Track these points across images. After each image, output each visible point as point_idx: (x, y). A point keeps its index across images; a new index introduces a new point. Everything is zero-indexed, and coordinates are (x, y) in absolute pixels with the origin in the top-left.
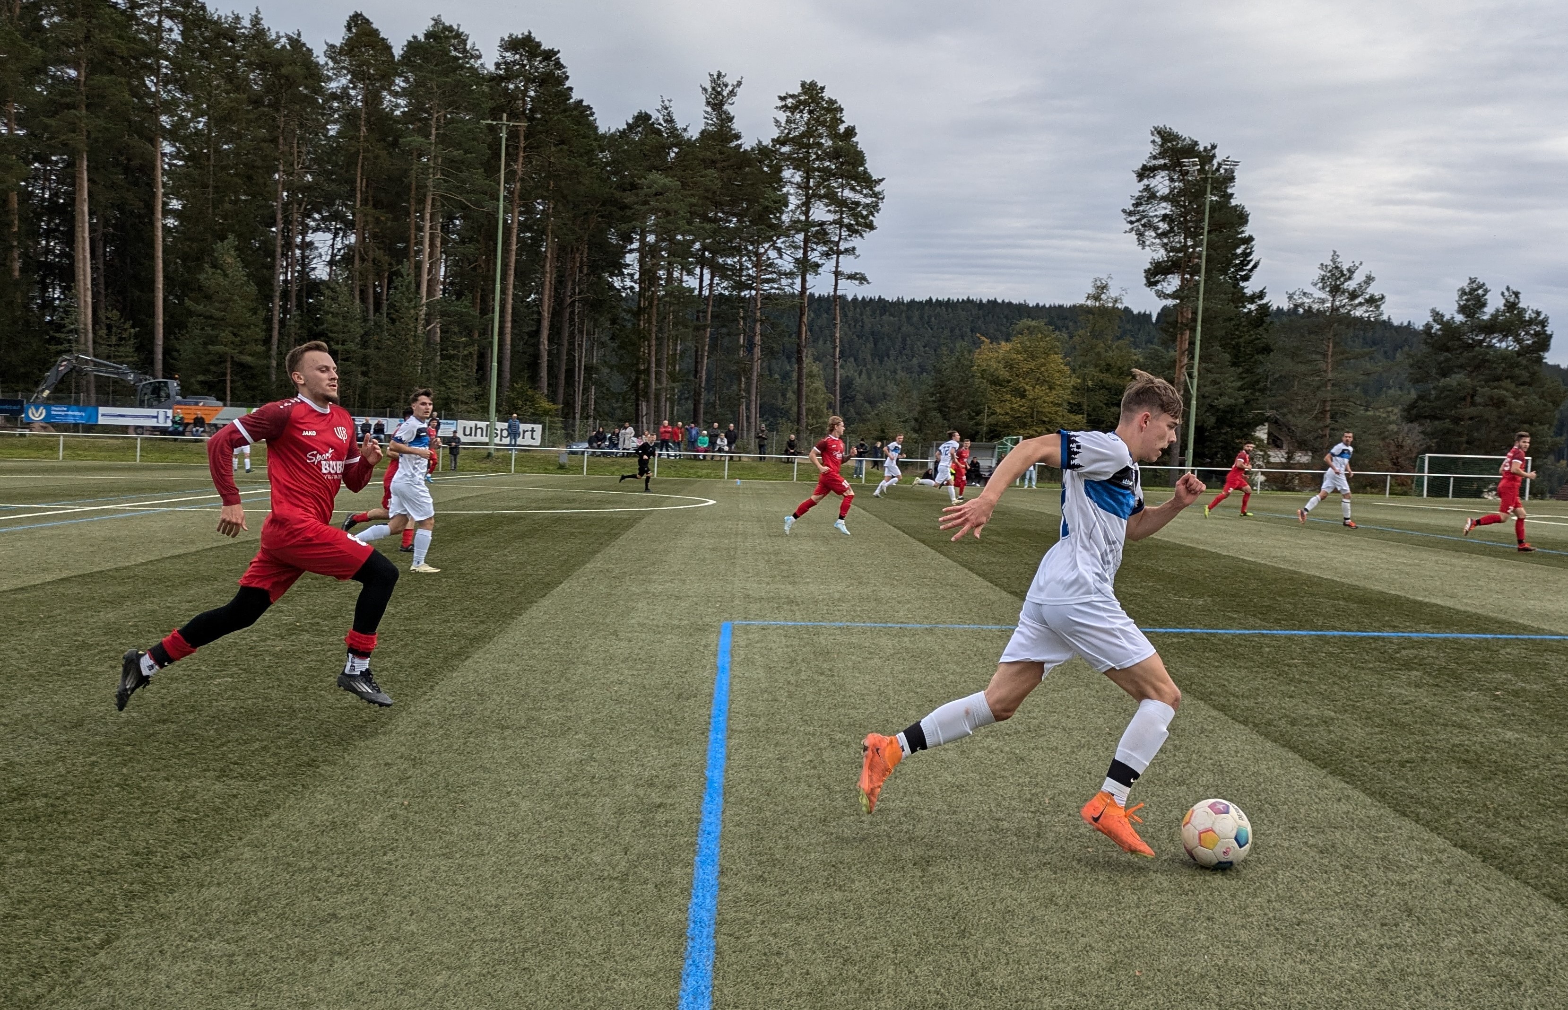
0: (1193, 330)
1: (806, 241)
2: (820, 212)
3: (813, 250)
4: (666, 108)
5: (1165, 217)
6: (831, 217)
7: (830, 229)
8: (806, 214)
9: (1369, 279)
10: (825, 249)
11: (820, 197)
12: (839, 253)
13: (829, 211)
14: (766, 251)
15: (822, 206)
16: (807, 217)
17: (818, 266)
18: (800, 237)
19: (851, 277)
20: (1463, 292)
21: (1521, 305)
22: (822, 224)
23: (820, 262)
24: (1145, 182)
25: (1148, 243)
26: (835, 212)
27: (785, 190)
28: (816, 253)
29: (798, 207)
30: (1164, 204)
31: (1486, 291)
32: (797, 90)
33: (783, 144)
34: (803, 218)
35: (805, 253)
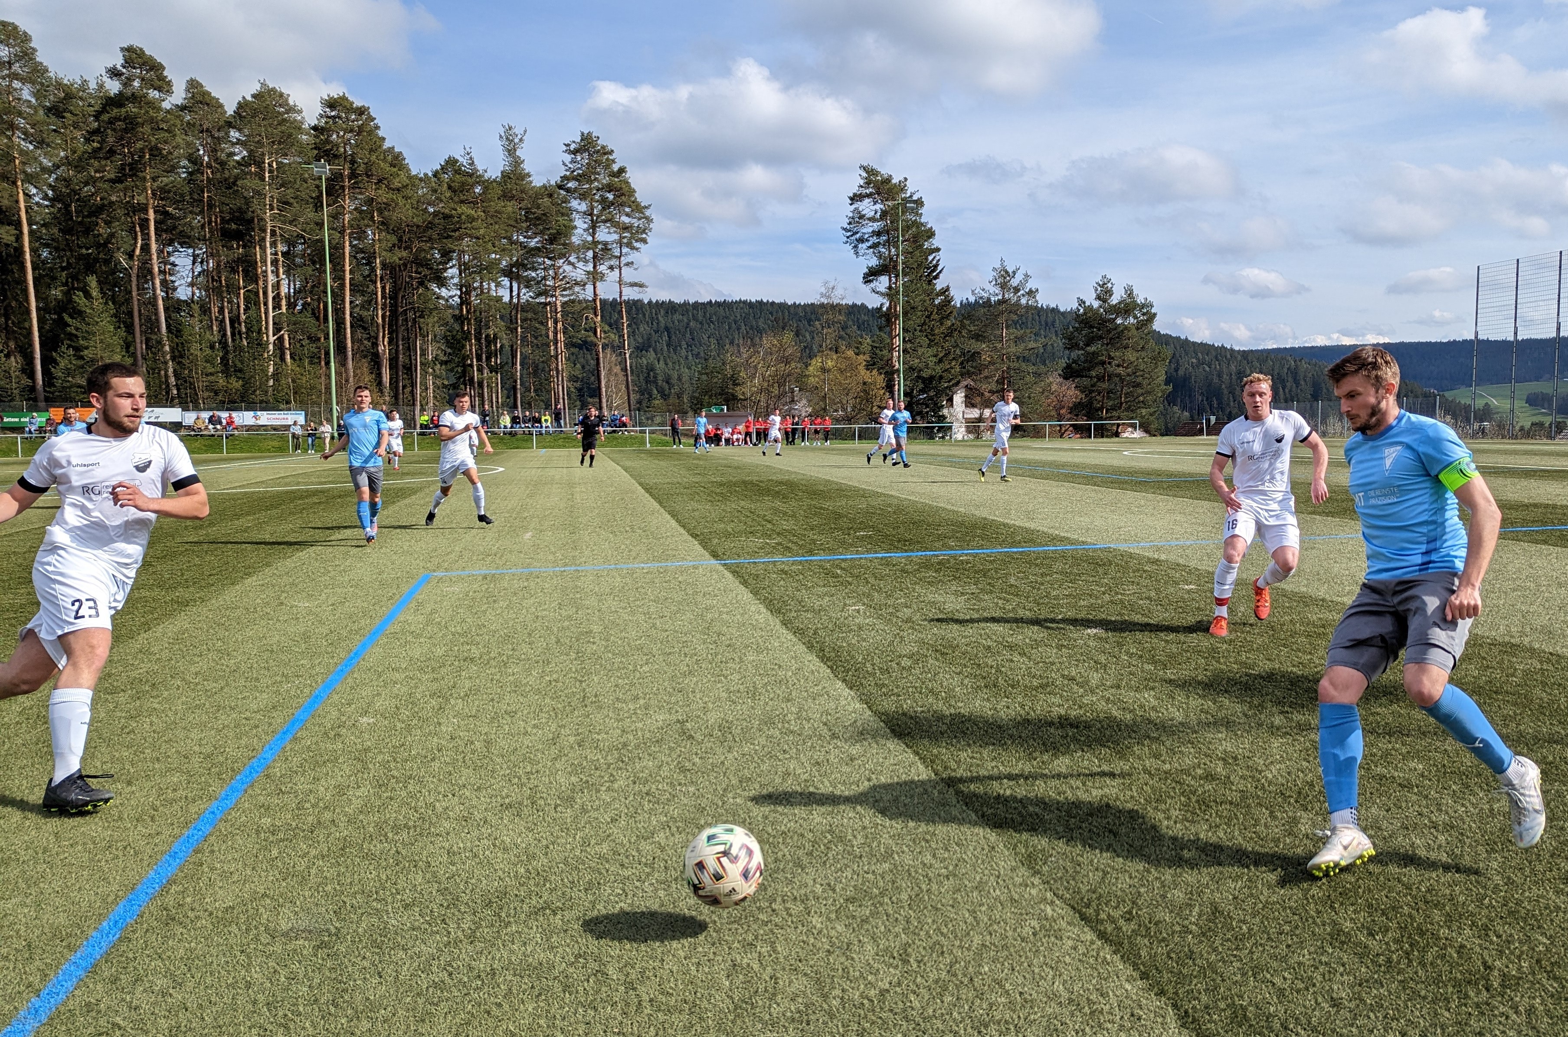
1: (595, 257)
2: (605, 234)
3: (600, 264)
4: (468, 153)
5: (873, 234)
6: (613, 238)
7: (613, 246)
9: (1027, 278)
10: (610, 263)
11: (604, 224)
12: (622, 267)
13: (611, 233)
14: (562, 265)
15: (605, 229)
16: (594, 238)
17: (605, 276)
18: (590, 254)
19: (632, 285)
20: (1098, 285)
21: (1135, 295)
23: (607, 274)
24: (855, 205)
25: (862, 253)
26: (616, 234)
27: (573, 217)
28: (603, 266)
29: (586, 230)
30: (872, 223)
31: (1113, 285)
32: (578, 138)
33: (569, 181)
34: (590, 238)
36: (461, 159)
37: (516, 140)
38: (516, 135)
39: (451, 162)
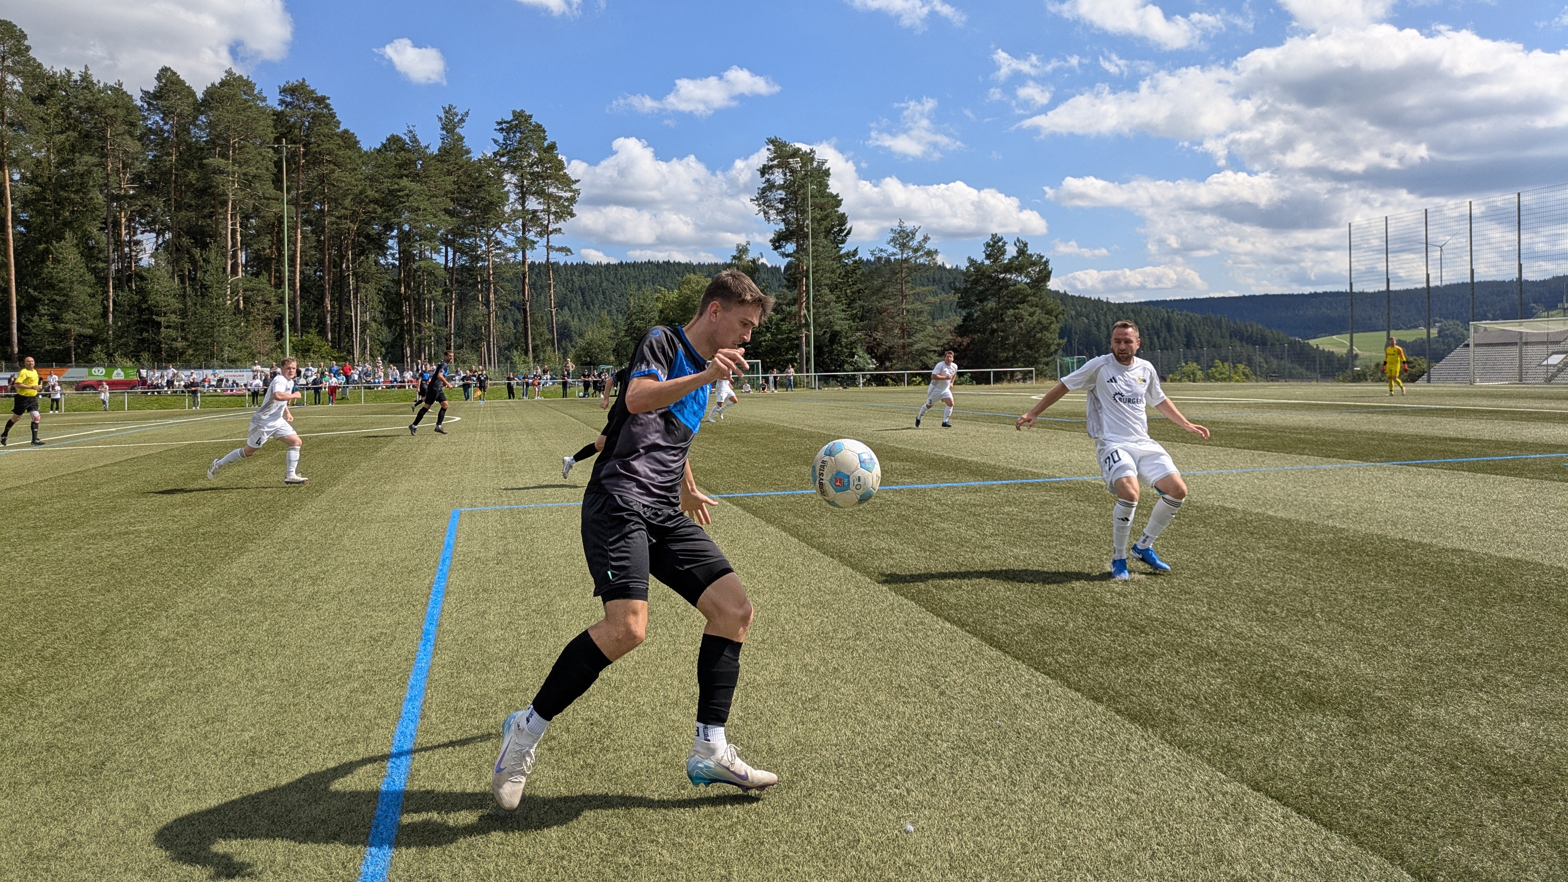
0: (807, 278)
1: (524, 225)
2: (533, 203)
3: (529, 231)
4: (411, 132)
5: (781, 201)
6: (541, 207)
7: (541, 215)
8: (523, 205)
9: (926, 239)
10: (539, 229)
11: (533, 194)
12: (549, 233)
13: (540, 203)
14: (494, 233)
15: (534, 200)
16: (524, 207)
17: (534, 242)
18: (519, 222)
19: (561, 249)
20: (988, 245)
21: (1029, 252)
22: (534, 212)
23: (535, 239)
24: (767, 176)
25: (772, 218)
26: (544, 204)
27: (506, 189)
28: (532, 233)
29: (516, 200)
30: (780, 192)
31: (1005, 243)
32: (510, 118)
33: (503, 156)
34: (520, 208)
35: (524, 233)
36: (404, 137)
37: (456, 120)
38: (457, 115)
39: (394, 140)
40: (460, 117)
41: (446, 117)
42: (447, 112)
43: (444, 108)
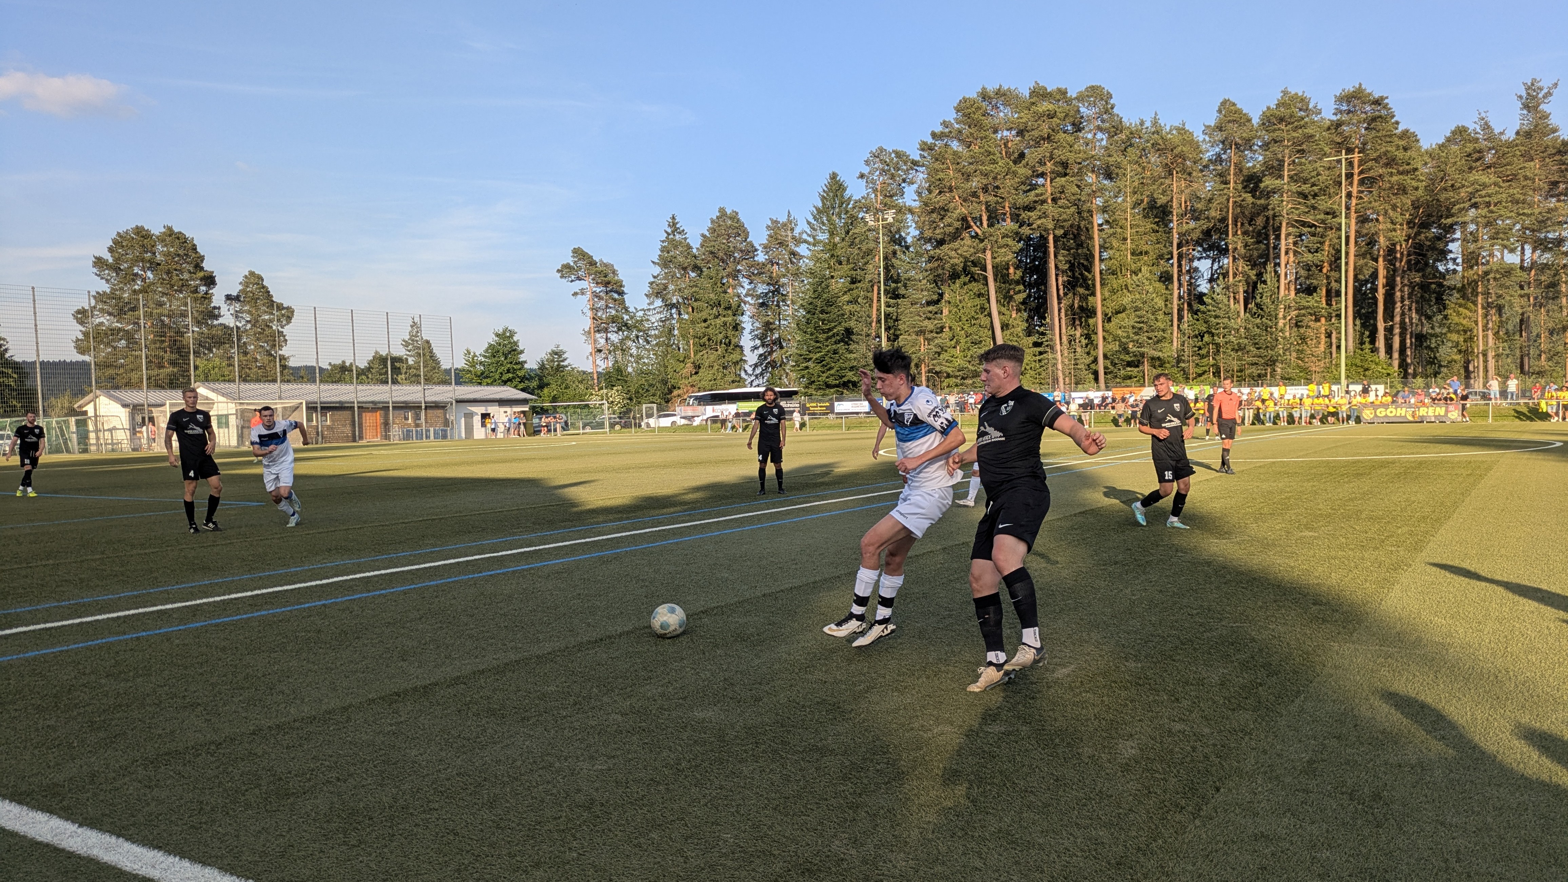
4: (1483, 119)
36: (1471, 126)
37: (1540, 95)
38: (1541, 89)
39: (1460, 132)
40: (1545, 91)
41: (1528, 94)
42: (1528, 88)
43: (1524, 84)
